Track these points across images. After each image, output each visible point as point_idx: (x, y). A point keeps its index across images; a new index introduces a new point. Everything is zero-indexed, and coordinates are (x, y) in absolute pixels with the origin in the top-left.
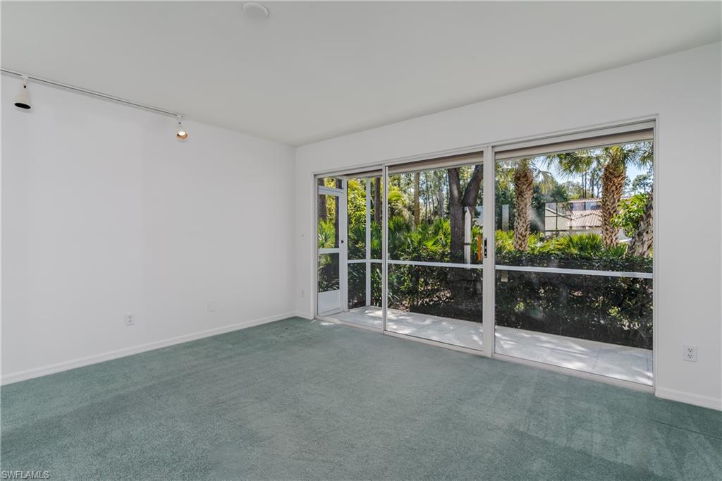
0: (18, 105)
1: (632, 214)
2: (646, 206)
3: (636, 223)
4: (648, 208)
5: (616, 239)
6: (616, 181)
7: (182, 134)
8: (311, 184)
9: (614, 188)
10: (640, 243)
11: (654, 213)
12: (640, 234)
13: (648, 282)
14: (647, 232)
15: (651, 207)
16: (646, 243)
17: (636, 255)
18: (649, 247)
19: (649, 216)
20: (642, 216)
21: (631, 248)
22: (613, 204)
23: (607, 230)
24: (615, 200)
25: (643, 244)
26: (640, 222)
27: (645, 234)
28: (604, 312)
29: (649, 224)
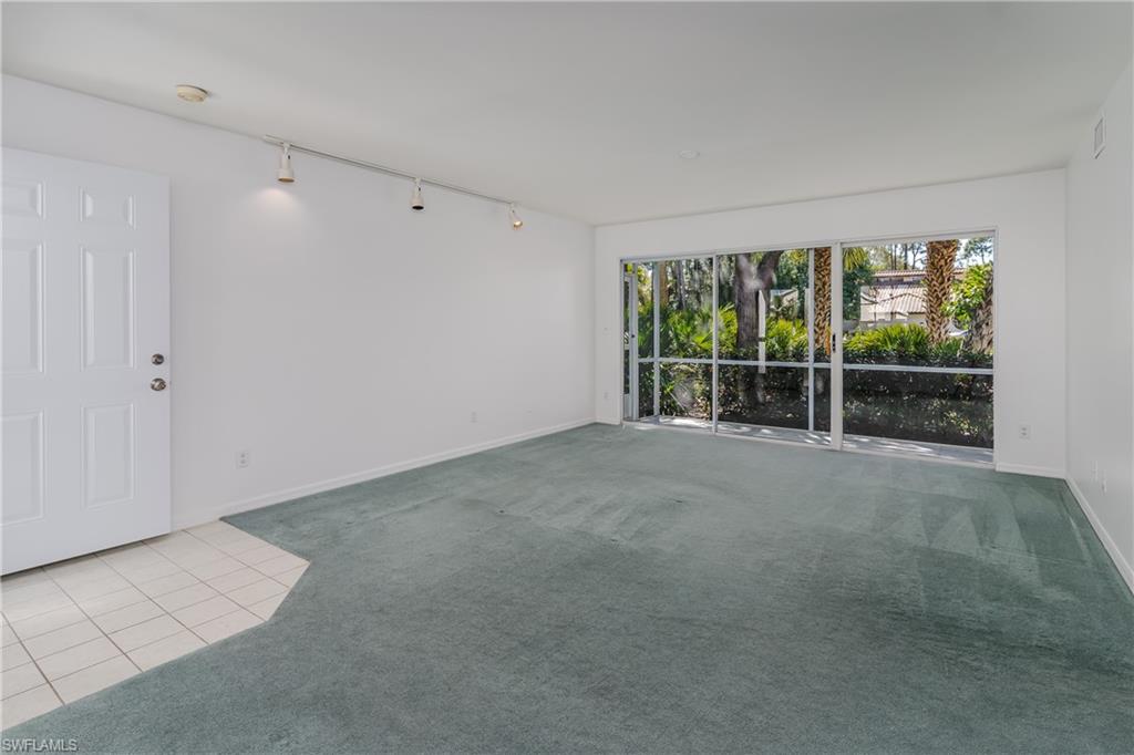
0: (415, 208)
1: (968, 300)
2: (986, 289)
3: (972, 311)
4: (988, 292)
5: (946, 332)
6: (945, 252)
7: (518, 223)
8: (617, 270)
9: (942, 262)
10: (978, 338)
11: (995, 298)
12: (978, 327)
13: (989, 379)
14: (987, 324)
15: (991, 291)
16: (986, 338)
17: (973, 352)
18: (990, 342)
19: (989, 303)
20: (980, 303)
21: (967, 344)
22: (941, 284)
23: (933, 319)
24: (943, 278)
25: (982, 338)
26: (979, 310)
27: (984, 326)
28: (941, 415)
29: (989, 314)
